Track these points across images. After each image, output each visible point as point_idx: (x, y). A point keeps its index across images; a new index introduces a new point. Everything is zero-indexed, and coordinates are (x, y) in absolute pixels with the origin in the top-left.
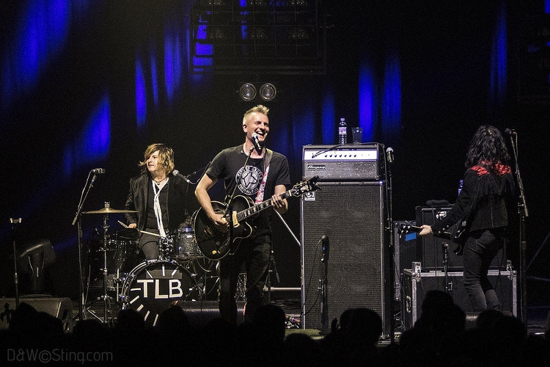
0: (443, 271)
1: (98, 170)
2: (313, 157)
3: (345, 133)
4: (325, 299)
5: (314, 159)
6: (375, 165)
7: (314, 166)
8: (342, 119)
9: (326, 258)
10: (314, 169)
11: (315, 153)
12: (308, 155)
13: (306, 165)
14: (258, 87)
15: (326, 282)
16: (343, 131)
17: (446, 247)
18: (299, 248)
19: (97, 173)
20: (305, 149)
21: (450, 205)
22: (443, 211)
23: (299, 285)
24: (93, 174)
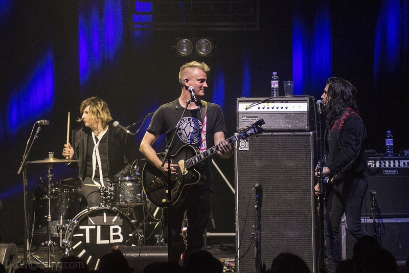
0: (371, 218)
1: (43, 121)
2: (246, 109)
3: (277, 86)
4: (258, 244)
5: (247, 111)
6: (306, 117)
7: (247, 117)
8: (275, 73)
9: (260, 205)
10: (248, 121)
11: (248, 105)
12: (242, 107)
13: (240, 116)
14: (194, 42)
15: (259, 228)
16: (275, 84)
17: (374, 195)
18: (233, 196)
19: (41, 125)
20: (239, 101)
21: (377, 154)
22: (371, 160)
23: (234, 231)
24: (37, 125)
